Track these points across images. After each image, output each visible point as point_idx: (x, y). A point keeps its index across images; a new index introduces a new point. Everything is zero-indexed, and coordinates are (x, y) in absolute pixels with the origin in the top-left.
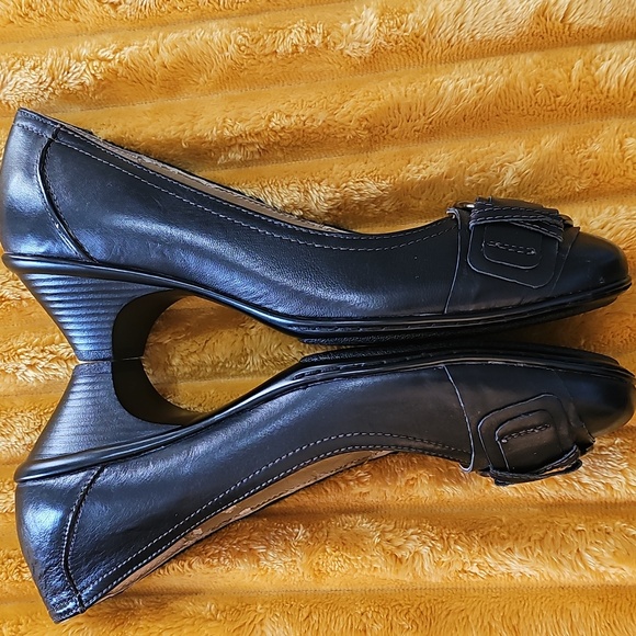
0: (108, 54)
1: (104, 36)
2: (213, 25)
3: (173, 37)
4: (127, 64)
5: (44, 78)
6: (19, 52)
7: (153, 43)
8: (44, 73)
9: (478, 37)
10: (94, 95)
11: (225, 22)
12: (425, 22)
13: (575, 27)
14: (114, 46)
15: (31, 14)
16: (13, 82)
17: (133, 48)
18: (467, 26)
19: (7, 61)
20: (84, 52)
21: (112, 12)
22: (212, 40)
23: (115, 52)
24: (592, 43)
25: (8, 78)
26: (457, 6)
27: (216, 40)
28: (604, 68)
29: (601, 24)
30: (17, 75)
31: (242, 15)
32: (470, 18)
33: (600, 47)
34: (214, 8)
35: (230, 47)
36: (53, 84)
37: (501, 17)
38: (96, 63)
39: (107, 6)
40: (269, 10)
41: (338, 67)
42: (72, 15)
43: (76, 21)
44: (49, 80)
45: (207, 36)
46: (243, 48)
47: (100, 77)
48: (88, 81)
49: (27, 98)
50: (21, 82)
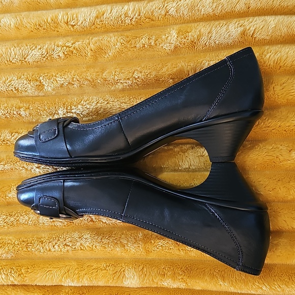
0: (70, 44)
1: (69, 38)
2: (111, 35)
3: (95, 39)
4: (77, 49)
5: (44, 53)
6: (35, 43)
7: (88, 41)
8: (44, 51)
9: (217, 42)
10: (63, 60)
11: (116, 33)
12: (196, 36)
13: (257, 39)
14: (72, 42)
15: (40, 28)
16: (32, 54)
17: (79, 43)
18: (213, 38)
19: (30, 46)
20: (60, 43)
21: (72, 28)
22: (111, 41)
23: (72, 44)
24: (264, 45)
25: (30, 52)
26: (209, 30)
27: (112, 41)
28: (268, 56)
29: (268, 38)
30: (33, 51)
31: (123, 31)
32: (214, 35)
33: (267, 47)
34: (112, 28)
35: (118, 44)
36: (47, 55)
37: (227, 35)
38: (65, 48)
39: (70, 26)
40: (134, 29)
41: (160, 53)
42: (56, 29)
43: (58, 31)
44: (46, 53)
45: (109, 39)
46: (123, 44)
47: (66, 53)
48: (61, 55)
49: (36, 60)
50: (35, 54)
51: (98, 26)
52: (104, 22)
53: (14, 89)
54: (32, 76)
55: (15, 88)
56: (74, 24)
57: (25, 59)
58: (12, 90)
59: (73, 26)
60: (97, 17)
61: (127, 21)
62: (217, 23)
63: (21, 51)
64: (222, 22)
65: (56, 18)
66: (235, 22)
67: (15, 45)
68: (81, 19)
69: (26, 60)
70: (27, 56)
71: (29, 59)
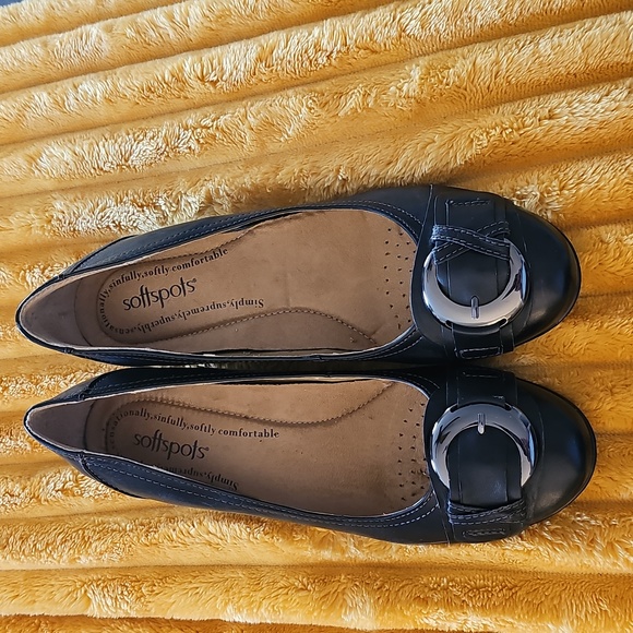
0: (208, 122)
1: (207, 109)
2: (289, 92)
3: (259, 104)
4: (222, 129)
5: (160, 145)
7: (243, 111)
8: (160, 141)
10: (199, 156)
11: (299, 89)
12: (464, 75)
14: (213, 116)
15: (151, 96)
17: (227, 116)
19: (134, 134)
20: (190, 122)
21: (211, 88)
22: (288, 106)
23: (213, 121)
25: (134, 147)
26: (493, 58)
27: (291, 105)
30: (140, 145)
31: (314, 81)
32: (504, 66)
34: (291, 78)
35: (303, 110)
36: (167, 149)
38: (199, 130)
39: (208, 84)
40: (336, 75)
41: (393, 119)
42: (182, 94)
43: (186, 98)
44: (164, 146)
45: (285, 102)
46: (312, 111)
47: (202, 141)
48: (194, 145)
49: (148, 162)
50: (144, 150)
51: (264, 78)
52: (275, 68)
53: (111, 225)
54: (144, 195)
55: (114, 222)
56: (215, 79)
57: (126, 161)
58: (108, 227)
59: (214, 83)
60: (260, 59)
61: (320, 61)
62: (512, 41)
63: (117, 147)
64: (522, 37)
65: (180, 70)
66: (552, 33)
67: (107, 136)
68: (228, 67)
69: (130, 162)
70: (131, 155)
71: (135, 160)
